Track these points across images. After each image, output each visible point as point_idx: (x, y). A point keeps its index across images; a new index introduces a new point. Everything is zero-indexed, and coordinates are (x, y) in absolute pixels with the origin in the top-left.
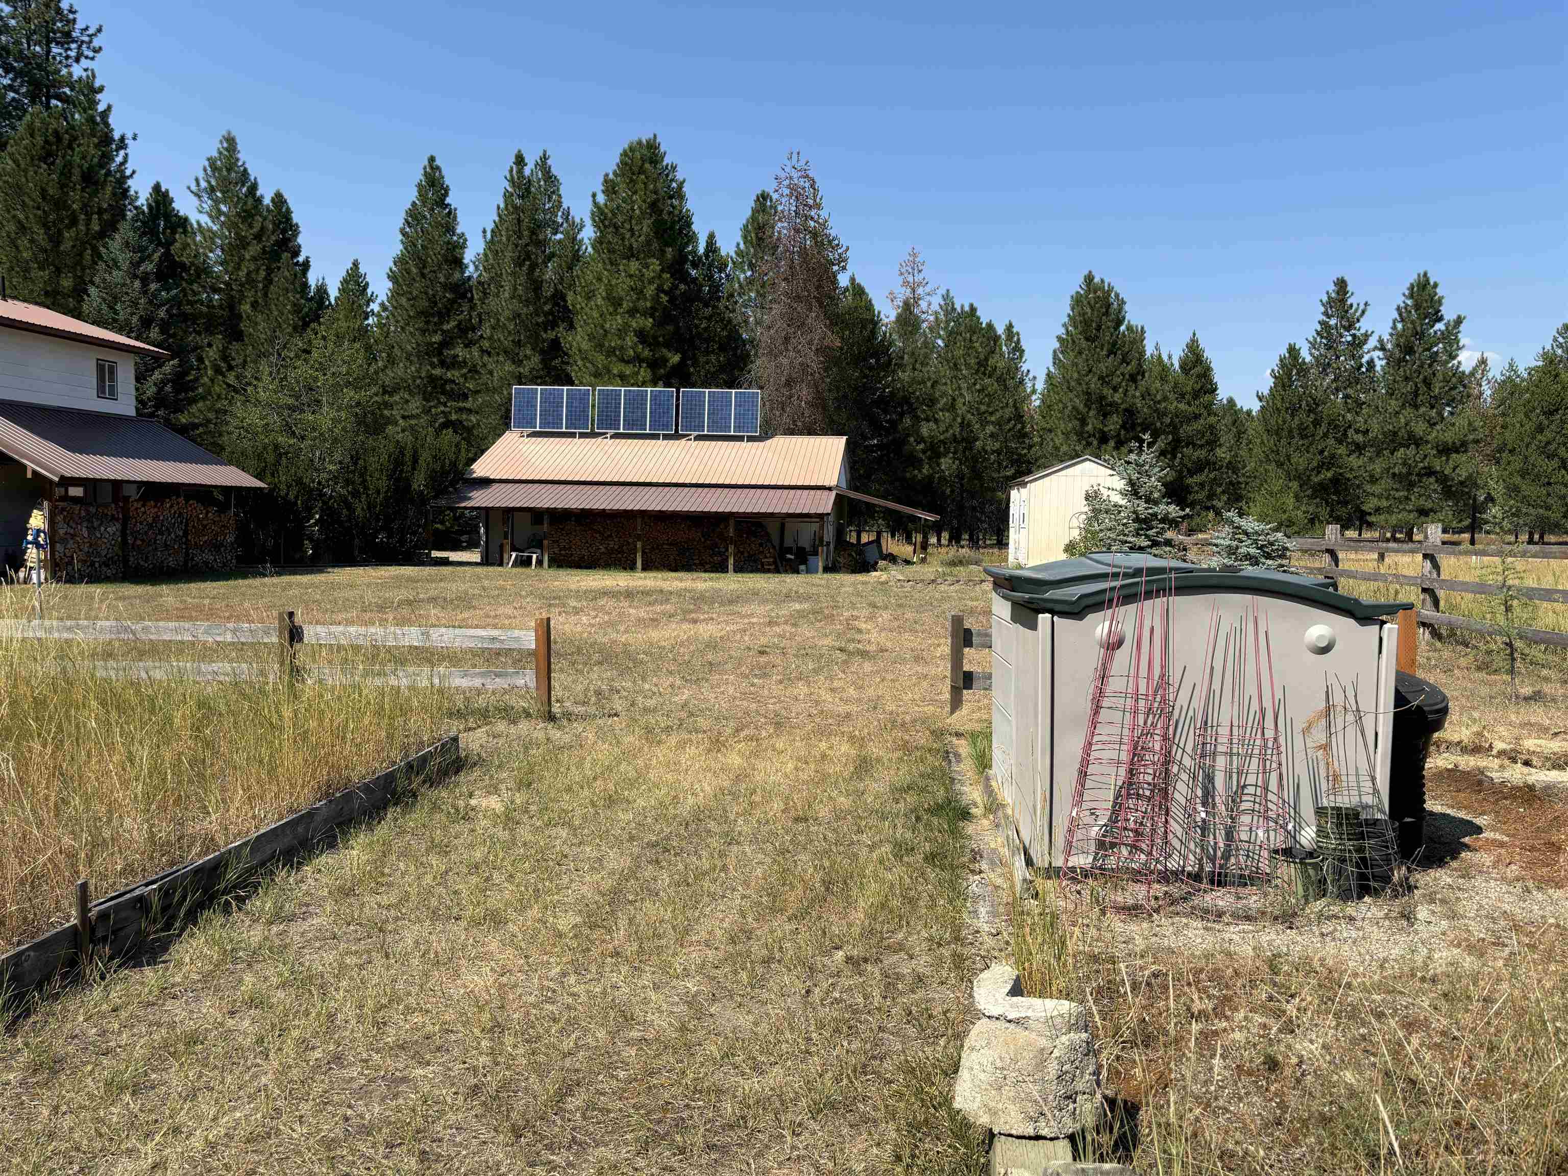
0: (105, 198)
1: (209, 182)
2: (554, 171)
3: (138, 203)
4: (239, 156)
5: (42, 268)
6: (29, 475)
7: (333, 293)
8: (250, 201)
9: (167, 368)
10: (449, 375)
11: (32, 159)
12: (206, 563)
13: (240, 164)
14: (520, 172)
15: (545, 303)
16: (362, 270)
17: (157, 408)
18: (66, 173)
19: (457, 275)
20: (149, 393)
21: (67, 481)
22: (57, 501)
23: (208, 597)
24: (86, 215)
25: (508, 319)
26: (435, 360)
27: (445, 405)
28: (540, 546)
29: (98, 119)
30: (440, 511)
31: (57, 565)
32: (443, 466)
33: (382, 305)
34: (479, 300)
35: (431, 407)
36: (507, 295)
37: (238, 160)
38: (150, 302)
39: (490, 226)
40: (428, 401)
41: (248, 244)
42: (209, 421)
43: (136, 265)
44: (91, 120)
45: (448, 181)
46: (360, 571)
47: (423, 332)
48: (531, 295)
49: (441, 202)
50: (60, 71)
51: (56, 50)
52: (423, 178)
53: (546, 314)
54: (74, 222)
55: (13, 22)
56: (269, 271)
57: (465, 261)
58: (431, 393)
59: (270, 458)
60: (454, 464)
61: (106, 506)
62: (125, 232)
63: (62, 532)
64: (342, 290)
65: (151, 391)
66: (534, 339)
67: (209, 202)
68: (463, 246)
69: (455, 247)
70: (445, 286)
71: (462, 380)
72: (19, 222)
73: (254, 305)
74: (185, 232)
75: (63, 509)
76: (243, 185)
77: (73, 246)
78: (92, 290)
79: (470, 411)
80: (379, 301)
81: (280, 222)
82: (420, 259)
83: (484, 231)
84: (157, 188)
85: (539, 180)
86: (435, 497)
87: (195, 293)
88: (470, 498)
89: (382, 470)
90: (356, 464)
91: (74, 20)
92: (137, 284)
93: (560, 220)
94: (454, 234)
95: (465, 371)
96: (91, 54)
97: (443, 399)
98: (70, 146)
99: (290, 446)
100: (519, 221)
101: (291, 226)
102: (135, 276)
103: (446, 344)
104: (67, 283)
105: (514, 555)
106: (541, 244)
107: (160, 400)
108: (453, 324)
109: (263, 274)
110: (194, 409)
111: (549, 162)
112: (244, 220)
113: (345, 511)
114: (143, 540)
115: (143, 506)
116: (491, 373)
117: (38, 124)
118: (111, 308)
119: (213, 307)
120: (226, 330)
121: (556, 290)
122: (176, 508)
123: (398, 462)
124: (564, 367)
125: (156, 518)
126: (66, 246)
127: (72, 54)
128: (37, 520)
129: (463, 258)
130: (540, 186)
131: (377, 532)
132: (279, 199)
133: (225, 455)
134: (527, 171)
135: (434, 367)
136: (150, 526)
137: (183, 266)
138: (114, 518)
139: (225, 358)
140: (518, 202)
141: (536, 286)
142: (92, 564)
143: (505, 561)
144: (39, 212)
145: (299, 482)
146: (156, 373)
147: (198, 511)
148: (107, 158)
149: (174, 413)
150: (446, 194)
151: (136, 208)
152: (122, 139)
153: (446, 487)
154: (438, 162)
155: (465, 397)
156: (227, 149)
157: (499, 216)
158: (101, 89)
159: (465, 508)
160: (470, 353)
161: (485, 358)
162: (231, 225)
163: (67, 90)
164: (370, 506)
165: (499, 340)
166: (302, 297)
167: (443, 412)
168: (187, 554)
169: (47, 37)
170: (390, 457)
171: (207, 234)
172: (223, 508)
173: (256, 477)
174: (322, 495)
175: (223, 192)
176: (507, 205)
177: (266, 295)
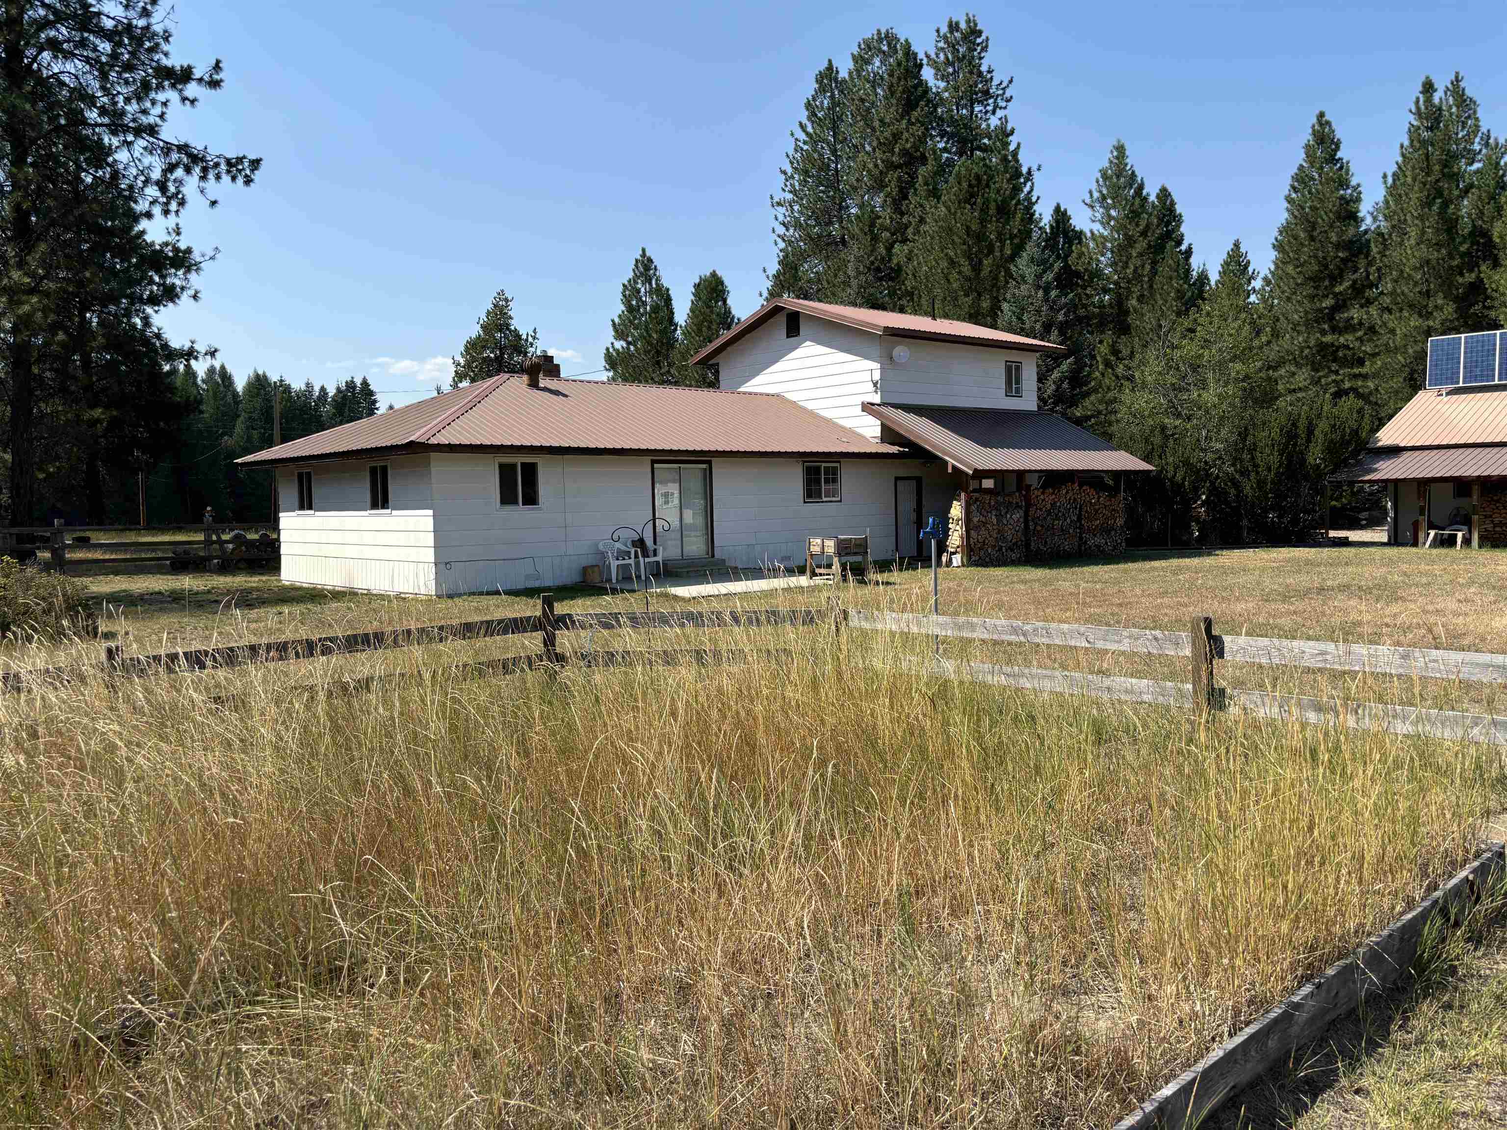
0: (1015, 225)
1: (1100, 192)
2: (1469, 93)
3: (1042, 224)
4: (1128, 160)
5: (967, 295)
6: (950, 470)
7: (1214, 277)
8: (1137, 201)
9: (1065, 366)
10: (1342, 340)
11: (959, 203)
12: (1098, 547)
13: (1128, 168)
14: (1429, 101)
15: (1461, 244)
16: (1243, 250)
17: (1056, 404)
18: (984, 210)
19: (1351, 231)
20: (1049, 392)
21: (980, 474)
22: (972, 492)
23: (1100, 581)
24: (1000, 242)
25: (1415, 269)
26: (1326, 327)
27: (1337, 373)
28: (1467, 522)
29: (1010, 158)
30: (1338, 485)
31: (972, 550)
32: (1343, 436)
33: (1265, 279)
34: (1379, 253)
35: (1320, 378)
36: (1413, 242)
37: (1126, 165)
38: (1051, 308)
39: (1392, 169)
40: (1317, 371)
41: (1135, 242)
42: (1100, 412)
43: (1039, 277)
44: (1005, 159)
45: (1339, 135)
46: (1250, 553)
47: (1312, 298)
48: (1443, 237)
49: (1332, 159)
50: (980, 125)
51: (978, 108)
52: (1310, 138)
53: (1462, 255)
54: (991, 251)
55: (946, 94)
56: (1154, 263)
57: (1360, 215)
58: (1320, 363)
59: (1157, 440)
60: (1356, 433)
61: (1010, 495)
62: (1031, 249)
63: (975, 520)
64: (1223, 273)
65: (1051, 388)
66: (1447, 285)
67: (1101, 210)
68: (1358, 200)
69: (1348, 203)
70: (1338, 246)
71: (1357, 344)
72: (951, 259)
73: (1141, 299)
74: (1080, 243)
75: (977, 500)
76: (1131, 188)
77: (991, 272)
78: (1005, 306)
79: (1365, 377)
80: (1262, 275)
81: (1164, 215)
82: (1308, 221)
83: (1385, 176)
84: (1058, 209)
85: (1450, 107)
86: (1333, 472)
87: (1089, 297)
88: (1376, 470)
89: (1273, 445)
90: (1244, 440)
91: (992, 78)
92: (1040, 293)
93: (1477, 147)
94: (1348, 188)
95: (1360, 333)
96: (1003, 104)
97: (1334, 366)
98: (988, 186)
99: (1175, 427)
100: (1427, 156)
101: (1175, 217)
102: (1039, 287)
103: (1341, 305)
104: (985, 304)
105: (1432, 533)
106: (1455, 177)
107: (1058, 397)
108: (1347, 284)
109: (1148, 267)
110: (1087, 403)
111: (1462, 84)
112: (1131, 220)
113: (1233, 491)
114: (1042, 526)
115: (1043, 493)
116: (1393, 331)
117: (963, 172)
118: (1019, 319)
119: (1104, 307)
120: (1114, 328)
121: (1474, 226)
122: (1071, 494)
123: (1291, 435)
124: (1486, 312)
125: (1053, 505)
126: (985, 273)
127: (990, 108)
128: (956, 510)
129: (1358, 211)
130: (1451, 114)
131: (1266, 511)
132: (1164, 194)
133: (1115, 441)
134: (1436, 98)
135: (1323, 333)
136: (1049, 513)
137: (1078, 275)
138: (1018, 506)
139: (1115, 352)
140: (1426, 134)
141: (1450, 225)
142: (1000, 549)
143: (1421, 540)
144: (965, 247)
145: (1186, 463)
146: (1056, 372)
147: (1091, 496)
148: (1017, 189)
149: (1070, 407)
150: (1338, 148)
151: (1040, 228)
152: (1029, 172)
153: (1346, 459)
154: (1327, 117)
155: (1361, 362)
156: (1117, 158)
157: (1403, 155)
158: (1012, 132)
159: (1370, 481)
160: (1367, 313)
161: (1386, 316)
162: (1120, 227)
163: (986, 141)
164: (1261, 483)
165: (1403, 292)
166: (1185, 283)
167: (1334, 381)
168: (1081, 538)
169: (971, 99)
170: (1281, 431)
171: (1099, 240)
172: (1114, 491)
173: (1144, 460)
174: (1208, 475)
175: (1113, 199)
176: (1412, 141)
177: (1151, 287)
